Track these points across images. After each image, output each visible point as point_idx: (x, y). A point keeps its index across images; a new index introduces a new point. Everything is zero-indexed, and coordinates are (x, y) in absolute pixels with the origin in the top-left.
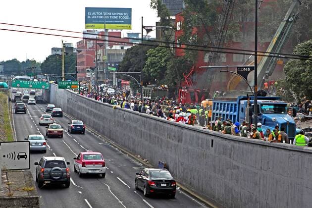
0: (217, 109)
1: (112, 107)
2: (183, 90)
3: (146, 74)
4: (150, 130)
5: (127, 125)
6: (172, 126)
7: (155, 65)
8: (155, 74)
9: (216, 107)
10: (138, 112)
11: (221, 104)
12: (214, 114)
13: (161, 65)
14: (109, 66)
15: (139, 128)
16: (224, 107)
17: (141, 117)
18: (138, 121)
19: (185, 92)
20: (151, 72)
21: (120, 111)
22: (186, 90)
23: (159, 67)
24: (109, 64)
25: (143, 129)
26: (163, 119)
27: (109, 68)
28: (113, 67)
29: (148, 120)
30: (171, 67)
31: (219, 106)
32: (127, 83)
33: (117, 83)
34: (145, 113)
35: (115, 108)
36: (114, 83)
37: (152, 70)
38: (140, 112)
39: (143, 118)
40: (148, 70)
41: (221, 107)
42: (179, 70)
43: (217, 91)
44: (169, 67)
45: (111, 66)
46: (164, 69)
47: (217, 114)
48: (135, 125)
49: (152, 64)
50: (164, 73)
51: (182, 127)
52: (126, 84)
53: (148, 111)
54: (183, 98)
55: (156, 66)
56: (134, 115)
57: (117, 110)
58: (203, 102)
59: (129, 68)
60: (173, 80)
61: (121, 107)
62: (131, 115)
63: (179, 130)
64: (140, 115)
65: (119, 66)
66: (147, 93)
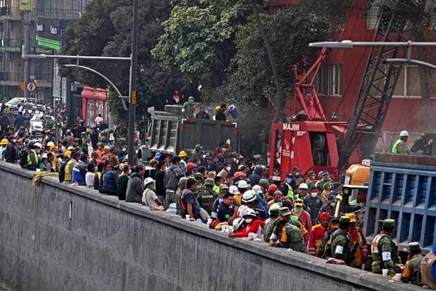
0: (385, 195)
1: (31, 178)
2: (285, 127)
3: (165, 65)
4: (152, 263)
5: (78, 244)
6: (224, 249)
7: (195, 35)
8: (193, 68)
9: (381, 188)
10: (115, 198)
11: (399, 176)
12: (373, 210)
13: (217, 36)
14: (41, 34)
15: (117, 257)
16: (409, 188)
17: (126, 217)
18: (114, 232)
19: (293, 133)
20: (182, 60)
21: (59, 194)
22: (296, 127)
23: (211, 43)
24: (40, 28)
25: (130, 259)
26: (198, 223)
27: (41, 42)
28: (54, 37)
29: (148, 225)
30: (251, 45)
31: (392, 184)
32: (100, 95)
33: (64, 93)
34: (140, 202)
35: (40, 182)
36: (56, 94)
37: (184, 53)
38: (122, 197)
39: (133, 220)
40: (170, 52)
41: (398, 186)
42: (278, 54)
43: (404, 133)
44: (242, 42)
45: (45, 34)
46: (227, 48)
47: (384, 214)
48: (103, 244)
49: (185, 30)
50: (227, 63)
51: (259, 256)
52: (96, 99)
53: (149, 194)
54: (286, 154)
55: (202, 39)
56: (102, 209)
57: (48, 191)
58: (354, 169)
59: (105, 44)
60: (257, 89)
61: (62, 178)
62: (93, 207)
63: (249, 264)
64: (123, 210)
65: (73, 35)
66: (162, 134)
